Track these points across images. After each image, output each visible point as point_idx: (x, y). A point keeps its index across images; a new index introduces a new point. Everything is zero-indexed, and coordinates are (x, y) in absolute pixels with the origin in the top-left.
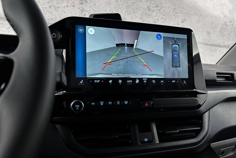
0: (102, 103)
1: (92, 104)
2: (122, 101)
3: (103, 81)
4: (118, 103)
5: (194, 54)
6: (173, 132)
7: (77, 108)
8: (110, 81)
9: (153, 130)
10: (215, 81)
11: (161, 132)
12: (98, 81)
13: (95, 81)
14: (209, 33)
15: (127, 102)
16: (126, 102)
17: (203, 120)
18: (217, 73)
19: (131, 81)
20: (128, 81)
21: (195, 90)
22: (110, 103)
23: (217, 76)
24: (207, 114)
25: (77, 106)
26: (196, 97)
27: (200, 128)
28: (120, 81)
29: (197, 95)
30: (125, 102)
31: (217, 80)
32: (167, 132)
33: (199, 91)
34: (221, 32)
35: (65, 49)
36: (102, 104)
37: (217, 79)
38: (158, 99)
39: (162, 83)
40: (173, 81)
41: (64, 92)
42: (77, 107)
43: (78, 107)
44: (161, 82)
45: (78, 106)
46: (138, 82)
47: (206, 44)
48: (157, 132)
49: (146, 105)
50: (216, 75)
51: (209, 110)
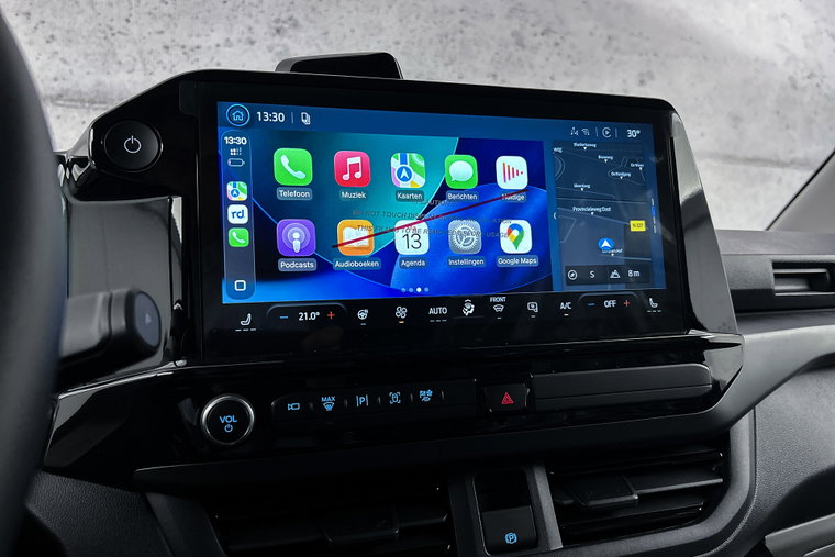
0: (328, 403)
1: (291, 407)
2: (409, 390)
3: (331, 315)
4: (395, 398)
5: (685, 193)
6: (617, 500)
7: (229, 429)
8: (363, 315)
9: (538, 496)
10: (770, 292)
11: (570, 502)
12: (314, 315)
13: (302, 316)
14: (736, 119)
15: (430, 393)
16: (426, 395)
17: (732, 445)
18: (777, 265)
19: (443, 310)
20: (432, 311)
21: (693, 332)
22: (361, 400)
23: (777, 276)
24: (745, 422)
25: (228, 421)
26: (701, 360)
27: (721, 480)
28: (401, 312)
29: (706, 353)
30: (422, 393)
31: (777, 288)
32: (592, 503)
33: (708, 336)
34: (778, 113)
35: (178, 195)
36: (329, 408)
37: (776, 284)
38: (554, 374)
39: (567, 311)
40: (609, 304)
41: (179, 363)
42: (226, 423)
43: (232, 423)
44: (562, 306)
45: (233, 419)
46: (471, 312)
47: (730, 158)
48: (554, 502)
49: (507, 399)
50: (772, 272)
51: (752, 407)
